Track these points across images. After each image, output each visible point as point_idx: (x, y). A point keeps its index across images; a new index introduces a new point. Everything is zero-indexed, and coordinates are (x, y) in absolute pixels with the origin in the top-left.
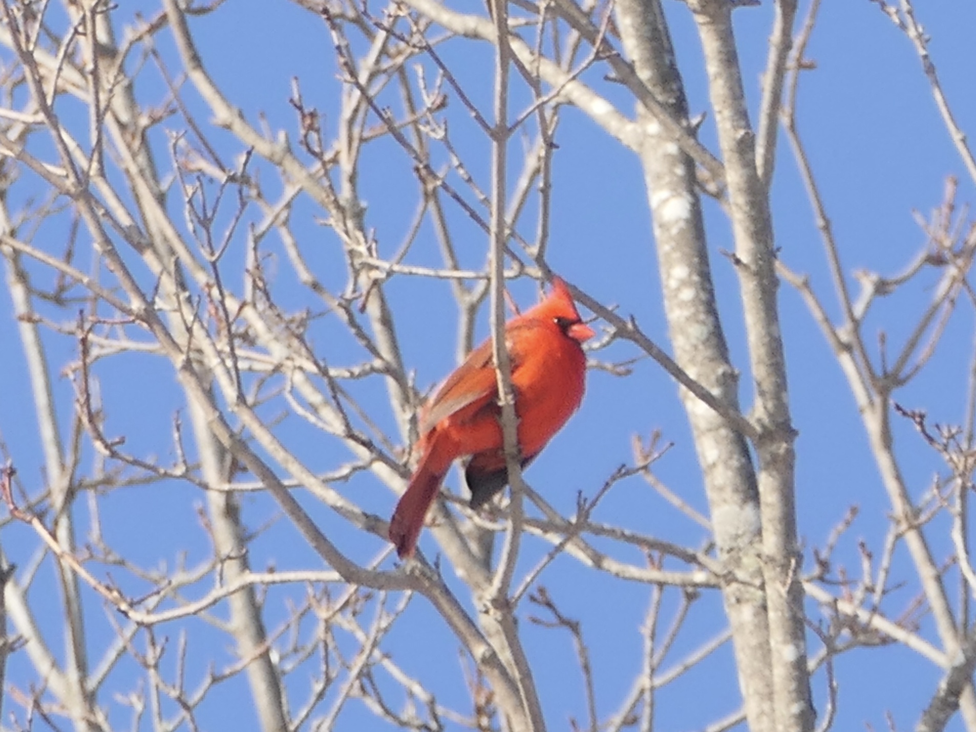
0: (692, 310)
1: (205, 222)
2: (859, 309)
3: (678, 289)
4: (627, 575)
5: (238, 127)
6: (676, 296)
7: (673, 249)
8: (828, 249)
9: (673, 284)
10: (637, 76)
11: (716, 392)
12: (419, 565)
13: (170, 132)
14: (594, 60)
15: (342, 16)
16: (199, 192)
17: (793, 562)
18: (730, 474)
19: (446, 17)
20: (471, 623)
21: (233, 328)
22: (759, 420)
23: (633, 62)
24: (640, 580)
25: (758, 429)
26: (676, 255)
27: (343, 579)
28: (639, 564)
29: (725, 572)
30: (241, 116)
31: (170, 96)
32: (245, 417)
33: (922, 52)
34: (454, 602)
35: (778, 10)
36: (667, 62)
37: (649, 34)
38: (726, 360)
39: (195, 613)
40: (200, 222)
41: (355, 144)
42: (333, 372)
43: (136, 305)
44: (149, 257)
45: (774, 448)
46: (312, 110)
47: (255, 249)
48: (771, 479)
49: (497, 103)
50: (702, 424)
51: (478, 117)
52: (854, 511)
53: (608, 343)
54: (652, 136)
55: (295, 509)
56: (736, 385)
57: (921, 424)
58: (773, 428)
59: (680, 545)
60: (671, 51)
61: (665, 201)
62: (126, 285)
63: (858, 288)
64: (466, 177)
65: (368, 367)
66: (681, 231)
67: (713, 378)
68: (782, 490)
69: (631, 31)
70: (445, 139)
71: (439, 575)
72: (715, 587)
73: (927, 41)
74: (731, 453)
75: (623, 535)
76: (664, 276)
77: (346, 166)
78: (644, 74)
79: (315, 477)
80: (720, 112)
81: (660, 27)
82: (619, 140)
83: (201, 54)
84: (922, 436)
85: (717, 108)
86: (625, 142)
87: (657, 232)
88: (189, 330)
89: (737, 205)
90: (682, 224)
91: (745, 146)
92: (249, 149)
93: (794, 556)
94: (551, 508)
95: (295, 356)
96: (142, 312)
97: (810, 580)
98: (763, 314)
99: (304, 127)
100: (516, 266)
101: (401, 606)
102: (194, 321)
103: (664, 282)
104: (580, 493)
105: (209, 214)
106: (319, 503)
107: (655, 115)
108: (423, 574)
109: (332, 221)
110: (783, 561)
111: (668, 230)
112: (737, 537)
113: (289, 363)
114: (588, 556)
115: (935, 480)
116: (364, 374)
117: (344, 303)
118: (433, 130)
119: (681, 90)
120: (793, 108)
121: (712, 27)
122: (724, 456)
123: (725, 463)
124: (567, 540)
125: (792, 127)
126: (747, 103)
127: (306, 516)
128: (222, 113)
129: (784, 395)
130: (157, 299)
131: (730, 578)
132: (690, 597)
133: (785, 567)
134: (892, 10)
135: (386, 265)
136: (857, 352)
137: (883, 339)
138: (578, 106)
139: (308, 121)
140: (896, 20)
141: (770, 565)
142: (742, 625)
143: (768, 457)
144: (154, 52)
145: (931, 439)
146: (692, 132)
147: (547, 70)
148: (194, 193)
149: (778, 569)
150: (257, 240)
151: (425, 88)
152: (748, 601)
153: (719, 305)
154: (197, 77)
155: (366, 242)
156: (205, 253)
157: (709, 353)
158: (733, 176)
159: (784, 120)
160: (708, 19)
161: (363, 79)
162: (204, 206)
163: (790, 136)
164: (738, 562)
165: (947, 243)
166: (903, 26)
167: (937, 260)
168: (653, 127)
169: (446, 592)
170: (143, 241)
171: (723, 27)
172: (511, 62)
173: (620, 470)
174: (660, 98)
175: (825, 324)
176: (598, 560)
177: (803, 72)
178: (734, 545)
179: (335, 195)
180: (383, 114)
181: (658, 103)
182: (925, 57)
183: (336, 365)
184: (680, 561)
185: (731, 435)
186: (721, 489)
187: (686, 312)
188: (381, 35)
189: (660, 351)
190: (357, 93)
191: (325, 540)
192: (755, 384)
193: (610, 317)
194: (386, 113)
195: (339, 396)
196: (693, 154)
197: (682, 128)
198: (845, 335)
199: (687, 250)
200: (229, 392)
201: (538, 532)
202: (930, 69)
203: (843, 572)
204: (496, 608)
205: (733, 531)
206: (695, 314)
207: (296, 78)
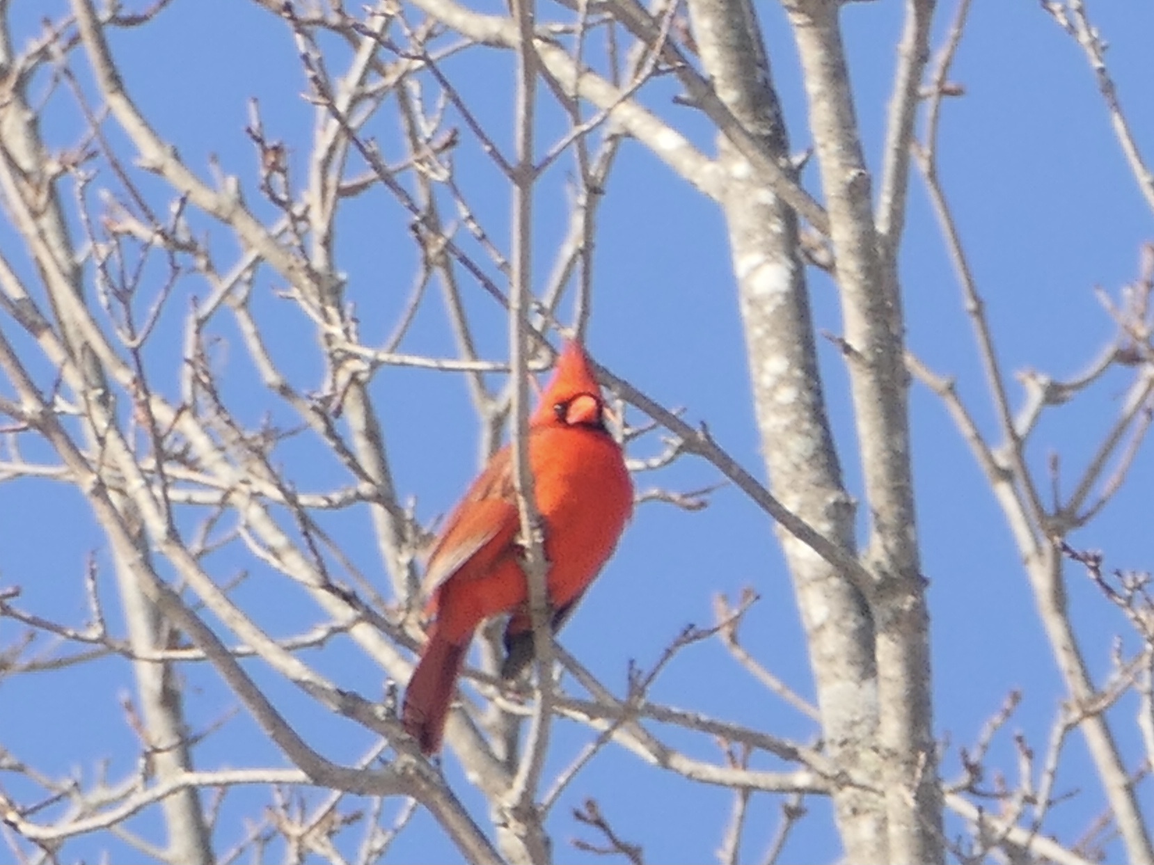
0: (794, 416)
1: (123, 294)
2: (1022, 423)
3: (774, 389)
4: (704, 776)
5: (173, 171)
6: (771, 398)
7: (768, 334)
8: (979, 339)
9: (767, 380)
10: (717, 98)
11: (823, 528)
12: (414, 761)
13: (77, 172)
14: (652, 74)
15: (322, 22)
16: (116, 255)
17: (922, 756)
18: (844, 639)
19: (459, 18)
20: (484, 840)
21: (166, 445)
22: (878, 564)
23: (712, 77)
24: (721, 784)
25: (876, 577)
26: (772, 342)
27: (310, 781)
28: (715, 761)
29: (837, 772)
30: (176, 156)
31: (91, 131)
32: (178, 559)
33: (1098, 64)
34: (460, 810)
35: (910, 8)
36: (760, 80)
37: (733, 42)
38: (839, 485)
39: (109, 826)
40: (118, 294)
41: (331, 194)
42: (303, 500)
43: (29, 406)
44: (47, 343)
45: (896, 603)
46: (275, 143)
47: (198, 332)
48: (892, 644)
49: (520, 133)
50: (807, 572)
51: (494, 153)
52: (1016, 697)
53: (672, 460)
54: (738, 180)
55: (246, 686)
56: (853, 518)
57: (1095, 569)
58: (895, 575)
59: (774, 736)
60: (764, 65)
61: (756, 269)
62: (15, 379)
63: (1021, 393)
64: (478, 233)
65: (351, 493)
66: (779, 309)
67: (821, 509)
68: (906, 659)
69: (711, 37)
70: (450, 182)
71: (441, 776)
72: (824, 792)
73: (1104, 49)
74: (847, 610)
75: (698, 722)
76: (754, 371)
77: (319, 225)
78: (728, 96)
79: (272, 641)
80: (824, 146)
81: (750, 31)
82: (694, 184)
83: (122, 72)
84: (1098, 586)
85: (819, 139)
86: (702, 188)
87: (746, 310)
88: (101, 440)
89: (846, 271)
90: (780, 300)
91: (860, 192)
92: (183, 195)
93: (923, 751)
94: (599, 684)
95: (251, 477)
96: (38, 417)
97: (955, 791)
98: (881, 421)
99: (266, 167)
100: (545, 354)
101: (401, 820)
102: (108, 429)
103: (755, 379)
104: (632, 662)
105: (129, 283)
106: (278, 676)
107: (742, 151)
108: (419, 772)
109: (295, 293)
110: (909, 757)
111: (760, 308)
112: (854, 724)
113: (244, 487)
114: (651, 751)
115: (1117, 646)
116: (347, 502)
117: (318, 404)
118: (434, 170)
119: (778, 116)
120: (933, 149)
121: (811, 30)
122: (836, 616)
123: (837, 624)
124: (614, 727)
125: (932, 174)
126: (861, 134)
127: (260, 694)
128: (150, 152)
129: (910, 531)
130: (58, 399)
131: (843, 780)
132: (793, 813)
133: (911, 764)
134: (1056, 7)
135: (369, 353)
136: (1019, 480)
137: (1055, 464)
138: (639, 139)
139: (272, 158)
140: (1064, 22)
141: (891, 762)
142: (859, 846)
143: (889, 615)
144: (67, 72)
145: (1109, 591)
146: (793, 174)
147: (596, 89)
148: (109, 255)
149: (902, 767)
150: (201, 323)
151: (424, 112)
152: (867, 811)
153: (830, 411)
154: (117, 103)
155: (343, 319)
156: (123, 337)
157: (815, 475)
158: (842, 233)
159: (921, 165)
160: (808, 20)
161: (342, 105)
162: (123, 272)
163: (928, 183)
164: (853, 758)
165: (1142, 332)
166: (1072, 29)
167: (1130, 357)
168: (741, 168)
169: (451, 798)
170: (39, 321)
171: (826, 30)
172: (539, 77)
173: (686, 633)
174: (750, 128)
175: (976, 442)
176: (663, 755)
177: (946, 99)
178: (848, 735)
179: (306, 258)
180: (365, 146)
181: (746, 133)
182: (1102, 70)
183: (307, 491)
184: (775, 757)
185: (846, 586)
186: (831, 660)
187: (785, 420)
188: (369, 42)
189: (742, 471)
190: (335, 123)
191: (284, 724)
192: (871, 515)
193: (675, 425)
194: (370, 146)
195: (311, 533)
196: (793, 204)
197: (781, 169)
198: (1003, 459)
199: (785, 334)
200: (156, 526)
201: (582, 717)
202: (1108, 88)
203: (1002, 781)
204: (518, 819)
205: (847, 717)
206: (797, 423)
207: (255, 100)
